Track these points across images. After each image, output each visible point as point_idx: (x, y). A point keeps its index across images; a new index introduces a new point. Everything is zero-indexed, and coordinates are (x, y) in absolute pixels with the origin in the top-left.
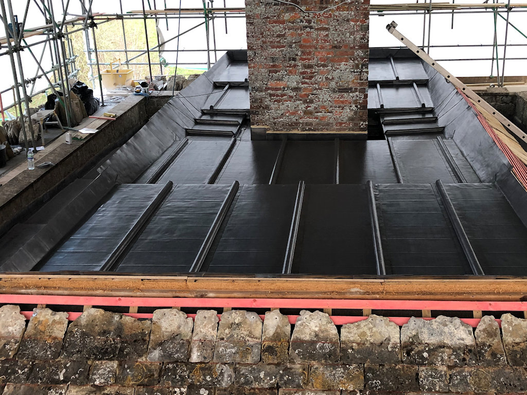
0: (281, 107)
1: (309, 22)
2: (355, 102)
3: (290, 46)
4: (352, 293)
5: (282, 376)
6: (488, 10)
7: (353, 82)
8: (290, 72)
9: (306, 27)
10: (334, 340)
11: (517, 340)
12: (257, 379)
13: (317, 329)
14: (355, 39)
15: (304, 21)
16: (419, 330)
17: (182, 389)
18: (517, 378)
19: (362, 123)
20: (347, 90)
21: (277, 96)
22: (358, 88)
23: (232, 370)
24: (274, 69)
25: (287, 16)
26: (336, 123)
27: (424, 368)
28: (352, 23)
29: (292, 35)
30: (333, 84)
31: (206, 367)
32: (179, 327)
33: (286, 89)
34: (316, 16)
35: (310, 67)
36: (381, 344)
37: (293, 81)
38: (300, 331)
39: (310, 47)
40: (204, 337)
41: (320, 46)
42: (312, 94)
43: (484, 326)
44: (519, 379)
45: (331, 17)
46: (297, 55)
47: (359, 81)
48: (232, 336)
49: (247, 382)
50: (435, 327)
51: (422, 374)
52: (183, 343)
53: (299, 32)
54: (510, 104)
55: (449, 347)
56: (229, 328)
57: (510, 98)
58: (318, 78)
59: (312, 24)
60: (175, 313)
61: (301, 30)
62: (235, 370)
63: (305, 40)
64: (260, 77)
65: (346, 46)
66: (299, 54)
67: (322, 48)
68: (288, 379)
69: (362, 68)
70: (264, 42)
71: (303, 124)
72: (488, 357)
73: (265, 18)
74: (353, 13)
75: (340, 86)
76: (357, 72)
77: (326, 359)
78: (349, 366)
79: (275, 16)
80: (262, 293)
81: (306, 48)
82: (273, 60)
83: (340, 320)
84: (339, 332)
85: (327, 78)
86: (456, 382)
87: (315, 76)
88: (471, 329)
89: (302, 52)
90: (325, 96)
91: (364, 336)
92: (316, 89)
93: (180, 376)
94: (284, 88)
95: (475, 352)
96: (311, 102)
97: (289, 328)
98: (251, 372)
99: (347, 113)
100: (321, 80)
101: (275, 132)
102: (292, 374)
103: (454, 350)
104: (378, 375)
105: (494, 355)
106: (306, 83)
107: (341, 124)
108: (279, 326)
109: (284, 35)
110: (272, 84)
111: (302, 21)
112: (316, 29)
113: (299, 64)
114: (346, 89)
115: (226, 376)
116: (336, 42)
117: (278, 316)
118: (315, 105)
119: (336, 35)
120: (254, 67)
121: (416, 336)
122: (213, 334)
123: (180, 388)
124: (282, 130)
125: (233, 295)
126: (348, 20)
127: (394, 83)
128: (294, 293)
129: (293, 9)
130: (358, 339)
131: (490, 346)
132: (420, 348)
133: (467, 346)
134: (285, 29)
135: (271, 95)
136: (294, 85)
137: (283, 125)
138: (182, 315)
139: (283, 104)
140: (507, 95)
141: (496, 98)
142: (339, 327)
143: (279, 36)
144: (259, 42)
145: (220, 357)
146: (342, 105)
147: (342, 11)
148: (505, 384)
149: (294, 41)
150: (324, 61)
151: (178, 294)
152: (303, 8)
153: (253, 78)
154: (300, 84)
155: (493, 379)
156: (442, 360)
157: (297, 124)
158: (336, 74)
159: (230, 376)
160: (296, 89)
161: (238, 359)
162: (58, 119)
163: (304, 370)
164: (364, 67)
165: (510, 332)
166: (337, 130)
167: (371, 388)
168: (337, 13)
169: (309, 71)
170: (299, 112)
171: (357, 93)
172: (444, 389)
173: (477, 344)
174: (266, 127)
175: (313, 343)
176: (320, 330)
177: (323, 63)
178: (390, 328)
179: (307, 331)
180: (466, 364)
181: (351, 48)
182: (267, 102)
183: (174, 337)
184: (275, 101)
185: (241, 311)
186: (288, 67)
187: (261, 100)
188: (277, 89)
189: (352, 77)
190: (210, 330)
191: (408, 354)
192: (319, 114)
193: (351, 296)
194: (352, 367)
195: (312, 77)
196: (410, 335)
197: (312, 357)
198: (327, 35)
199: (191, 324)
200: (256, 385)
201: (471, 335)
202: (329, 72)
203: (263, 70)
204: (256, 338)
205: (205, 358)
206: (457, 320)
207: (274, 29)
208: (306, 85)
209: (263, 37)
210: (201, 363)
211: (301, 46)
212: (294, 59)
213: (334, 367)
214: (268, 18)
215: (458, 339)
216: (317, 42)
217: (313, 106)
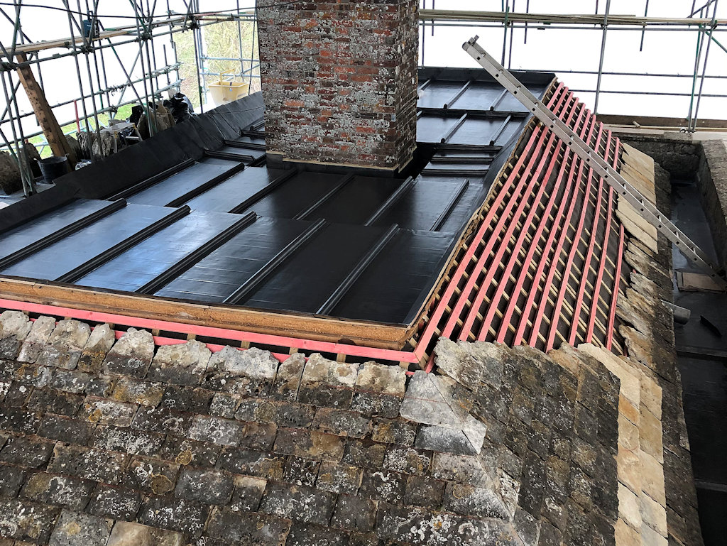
0: (298, 130)
1: (328, 30)
2: (380, 131)
3: (307, 59)
4: (181, 317)
5: (91, 384)
6: (692, 27)
7: (377, 106)
8: (308, 89)
9: (324, 37)
10: (147, 358)
11: (313, 379)
12: (69, 384)
13: (135, 346)
14: (379, 54)
15: (323, 29)
16: (228, 358)
17: (6, 384)
18: (300, 415)
19: (388, 157)
20: (371, 116)
21: (294, 117)
22: (384, 115)
23: (50, 373)
24: (290, 86)
25: (303, 23)
26: (359, 155)
27: (219, 394)
28: (376, 35)
29: (309, 45)
30: (355, 107)
31: (30, 368)
32: (18, 329)
33: (303, 110)
34: (335, 25)
35: (329, 85)
36: (188, 366)
37: (310, 100)
38: (120, 347)
39: (329, 61)
40: (35, 341)
41: (340, 61)
42: (332, 118)
43: (290, 362)
44: (302, 416)
45: (352, 26)
46: (314, 70)
47: (384, 106)
48: (59, 342)
49: (60, 386)
50: (243, 357)
51: (216, 399)
52: (16, 343)
53: (317, 42)
54: (693, 155)
55: (248, 378)
56: (60, 335)
57: (694, 148)
58: (339, 99)
59: (331, 33)
60: (19, 315)
61: (319, 40)
62: (54, 374)
63: (323, 53)
64: (275, 95)
65: (369, 62)
66: (317, 68)
67: (342, 62)
68: (95, 387)
69: (387, 89)
70: (279, 53)
71: (322, 152)
72: (280, 391)
73: (279, 24)
74: (376, 23)
75: (363, 110)
76: (382, 95)
77: (132, 374)
78: (153, 383)
79: (290, 22)
80: (100, 307)
81: (325, 64)
82: (289, 74)
83: (161, 340)
84: (155, 351)
85: (348, 100)
86: (243, 410)
87: (335, 96)
88: (277, 363)
89: (320, 67)
90: (346, 121)
91: (176, 358)
92: (336, 112)
93: (6, 372)
94: (301, 108)
95: (269, 386)
96: (331, 127)
97: (111, 342)
98: (66, 377)
99: (372, 143)
100: (341, 101)
101: (292, 161)
102: (100, 384)
103: (252, 381)
104: (176, 396)
105: (286, 390)
106: (325, 104)
107: (364, 156)
108: (103, 339)
109: (299, 46)
110: (288, 102)
111: (319, 29)
112: (335, 40)
113: (318, 81)
114: (369, 114)
115: (43, 377)
116: (357, 57)
117: (106, 330)
118: (335, 132)
119: (358, 48)
120: (268, 82)
121: (222, 364)
122: (44, 338)
123: (4, 383)
124: (299, 159)
125: (73, 306)
126: (371, 31)
127: (487, 114)
128: (129, 311)
129: (310, 16)
130: (169, 360)
131: (286, 381)
132: (222, 374)
133: (266, 378)
134: (302, 38)
135: (287, 116)
136: (312, 105)
137: (300, 152)
138: (25, 318)
139: (300, 128)
140: (689, 143)
141: (674, 147)
142: (157, 347)
143: (295, 46)
144: (273, 52)
145: (43, 359)
146: (365, 134)
147: (365, 19)
148: (287, 419)
149: (311, 53)
150: (345, 78)
151: (28, 299)
152: (322, 14)
153: (268, 94)
154: (319, 105)
155: (278, 412)
156: (236, 389)
157: (316, 152)
158: (358, 95)
159: (47, 378)
160: (313, 111)
161: (57, 364)
162: (139, 134)
163: (112, 381)
164: (390, 89)
165: (311, 371)
166: (361, 163)
167: (165, 406)
168: (358, 22)
169: (328, 89)
170: (318, 139)
171: (382, 120)
172: (229, 416)
173: (276, 378)
174: (282, 154)
175: (127, 358)
176: (138, 347)
177: (343, 81)
178: (202, 354)
179: (126, 347)
180: (257, 395)
181: (375, 65)
182: (283, 124)
183: (11, 337)
184: (291, 124)
185: (76, 321)
186: (305, 83)
187: (277, 121)
188: (294, 109)
189: (376, 100)
190: (43, 334)
191: (208, 379)
192: (340, 142)
193: (180, 320)
194: (155, 385)
195: (332, 97)
196: (217, 362)
197: (121, 370)
198: (348, 48)
199: (29, 327)
200: (66, 389)
201: (274, 368)
202: (350, 92)
203: (278, 86)
204: (79, 347)
205: (30, 359)
206: (267, 353)
207: (289, 37)
208: (325, 107)
209: (277, 46)
210: (26, 363)
211: (319, 60)
212: (312, 75)
213: (139, 382)
214: (282, 24)
215: (260, 372)
216: (337, 54)
217: (333, 132)
